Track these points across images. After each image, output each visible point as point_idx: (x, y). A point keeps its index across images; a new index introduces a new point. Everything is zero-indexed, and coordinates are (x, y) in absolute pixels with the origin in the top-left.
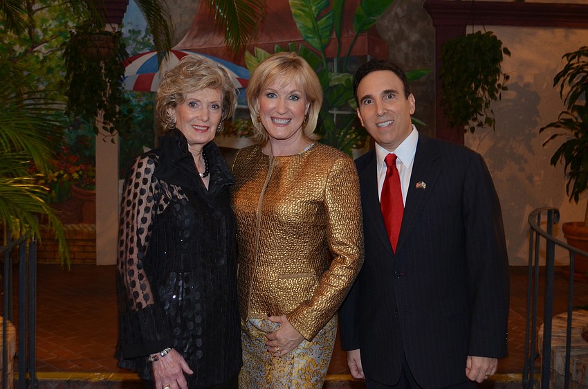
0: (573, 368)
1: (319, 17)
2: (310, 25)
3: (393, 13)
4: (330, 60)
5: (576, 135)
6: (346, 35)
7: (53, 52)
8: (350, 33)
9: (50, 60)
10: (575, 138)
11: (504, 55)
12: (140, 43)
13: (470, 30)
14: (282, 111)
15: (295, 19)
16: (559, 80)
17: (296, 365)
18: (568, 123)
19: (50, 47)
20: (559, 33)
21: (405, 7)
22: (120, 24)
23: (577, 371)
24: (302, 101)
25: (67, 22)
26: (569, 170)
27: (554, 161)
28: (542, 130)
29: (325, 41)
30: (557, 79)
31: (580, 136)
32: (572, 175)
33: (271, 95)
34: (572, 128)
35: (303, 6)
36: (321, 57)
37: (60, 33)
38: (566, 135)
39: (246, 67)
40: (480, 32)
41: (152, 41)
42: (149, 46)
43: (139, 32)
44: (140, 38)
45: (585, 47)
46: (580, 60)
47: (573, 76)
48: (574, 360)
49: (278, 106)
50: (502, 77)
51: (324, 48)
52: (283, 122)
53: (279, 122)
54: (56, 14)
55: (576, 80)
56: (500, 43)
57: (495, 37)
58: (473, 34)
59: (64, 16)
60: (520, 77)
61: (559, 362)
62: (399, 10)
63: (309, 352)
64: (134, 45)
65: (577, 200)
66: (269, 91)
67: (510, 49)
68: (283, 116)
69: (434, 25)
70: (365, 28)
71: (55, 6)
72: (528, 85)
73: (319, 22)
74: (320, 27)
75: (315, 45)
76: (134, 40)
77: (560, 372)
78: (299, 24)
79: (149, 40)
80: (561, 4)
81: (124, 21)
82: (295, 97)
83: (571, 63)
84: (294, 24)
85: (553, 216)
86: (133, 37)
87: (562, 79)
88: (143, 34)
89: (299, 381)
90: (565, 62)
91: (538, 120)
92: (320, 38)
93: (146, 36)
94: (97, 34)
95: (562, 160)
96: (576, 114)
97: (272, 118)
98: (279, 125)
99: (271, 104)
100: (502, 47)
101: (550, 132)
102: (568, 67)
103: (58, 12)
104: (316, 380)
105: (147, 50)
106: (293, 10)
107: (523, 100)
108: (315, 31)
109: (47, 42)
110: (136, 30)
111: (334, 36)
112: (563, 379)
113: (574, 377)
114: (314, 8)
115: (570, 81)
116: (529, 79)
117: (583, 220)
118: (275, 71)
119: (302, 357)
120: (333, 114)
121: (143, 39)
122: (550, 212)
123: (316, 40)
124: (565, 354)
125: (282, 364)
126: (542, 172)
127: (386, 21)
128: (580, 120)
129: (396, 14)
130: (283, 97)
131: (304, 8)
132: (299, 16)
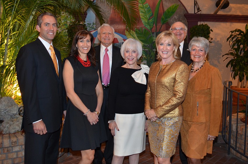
0: (239, 129)
1: (149, 19)
2: (147, 22)
3: (174, 17)
4: (153, 33)
5: (234, 57)
6: (158, 25)
7: (62, 31)
8: (160, 24)
9: (61, 33)
10: (234, 58)
11: (211, 31)
12: (91, 28)
13: (199, 23)
14: (165, 49)
15: (142, 20)
16: (228, 40)
17: (166, 131)
18: (232, 54)
19: (61, 29)
20: (228, 24)
21: (178, 16)
22: (84, 21)
23: (240, 130)
24: (172, 46)
25: (67, 21)
26: (232, 69)
27: (227, 66)
28: (223, 56)
29: (151, 27)
30: (228, 39)
31: (235, 58)
32: (233, 71)
33: (162, 44)
34: (233, 55)
35: (144, 15)
36: (150, 32)
37: (65, 25)
38: (231, 57)
39: (126, 36)
40: (203, 24)
41: (95, 27)
42: (94, 29)
43: (91, 24)
44: (91, 26)
45: (237, 29)
46: (236, 33)
47: (233, 38)
48: (239, 127)
49: (164, 48)
50: (210, 39)
51: (151, 29)
52: (165, 53)
53: (164, 53)
54: (63, 18)
55: (234, 40)
56: (209, 27)
57: (208, 26)
58: (200, 25)
59: (66, 19)
60: (216, 39)
61: (234, 128)
62: (176, 17)
63: (170, 127)
64: (89, 28)
65: (235, 79)
66: (161, 43)
67: (212, 30)
68: (165, 51)
69: (187, 22)
70: (165, 23)
71: (63, 16)
72: (218, 41)
73: (149, 21)
74: (150, 22)
75: (148, 28)
76: (89, 27)
77: (234, 131)
78: (143, 21)
79: (94, 26)
80: (229, 15)
81: (86, 20)
82: (169, 45)
83: (232, 34)
84: (141, 21)
85: (230, 83)
86: (89, 26)
87: (229, 39)
88: (92, 25)
89: (167, 137)
90: (231, 33)
91: (221, 52)
92: (150, 26)
93: (93, 25)
94: (78, 25)
95: (230, 65)
96: (234, 51)
97: (162, 52)
98: (164, 54)
99: (162, 47)
100: (210, 29)
101: (226, 57)
102: (231, 36)
103: (64, 18)
104: (173, 137)
105: (93, 30)
106: (141, 17)
107: (217, 46)
108: (148, 23)
109: (60, 27)
110: (90, 23)
111: (155, 25)
112: (236, 133)
113: (239, 132)
114: (148, 16)
115: (232, 40)
116: (218, 39)
117: (237, 85)
118: (163, 37)
119: (168, 129)
120: (154, 51)
121: (92, 26)
122: (229, 82)
123: (148, 26)
124: (236, 125)
125: (161, 131)
126: (223, 70)
127: (171, 20)
128: (235, 53)
129: (175, 18)
130: (165, 45)
131: (145, 16)
132: (143, 19)
